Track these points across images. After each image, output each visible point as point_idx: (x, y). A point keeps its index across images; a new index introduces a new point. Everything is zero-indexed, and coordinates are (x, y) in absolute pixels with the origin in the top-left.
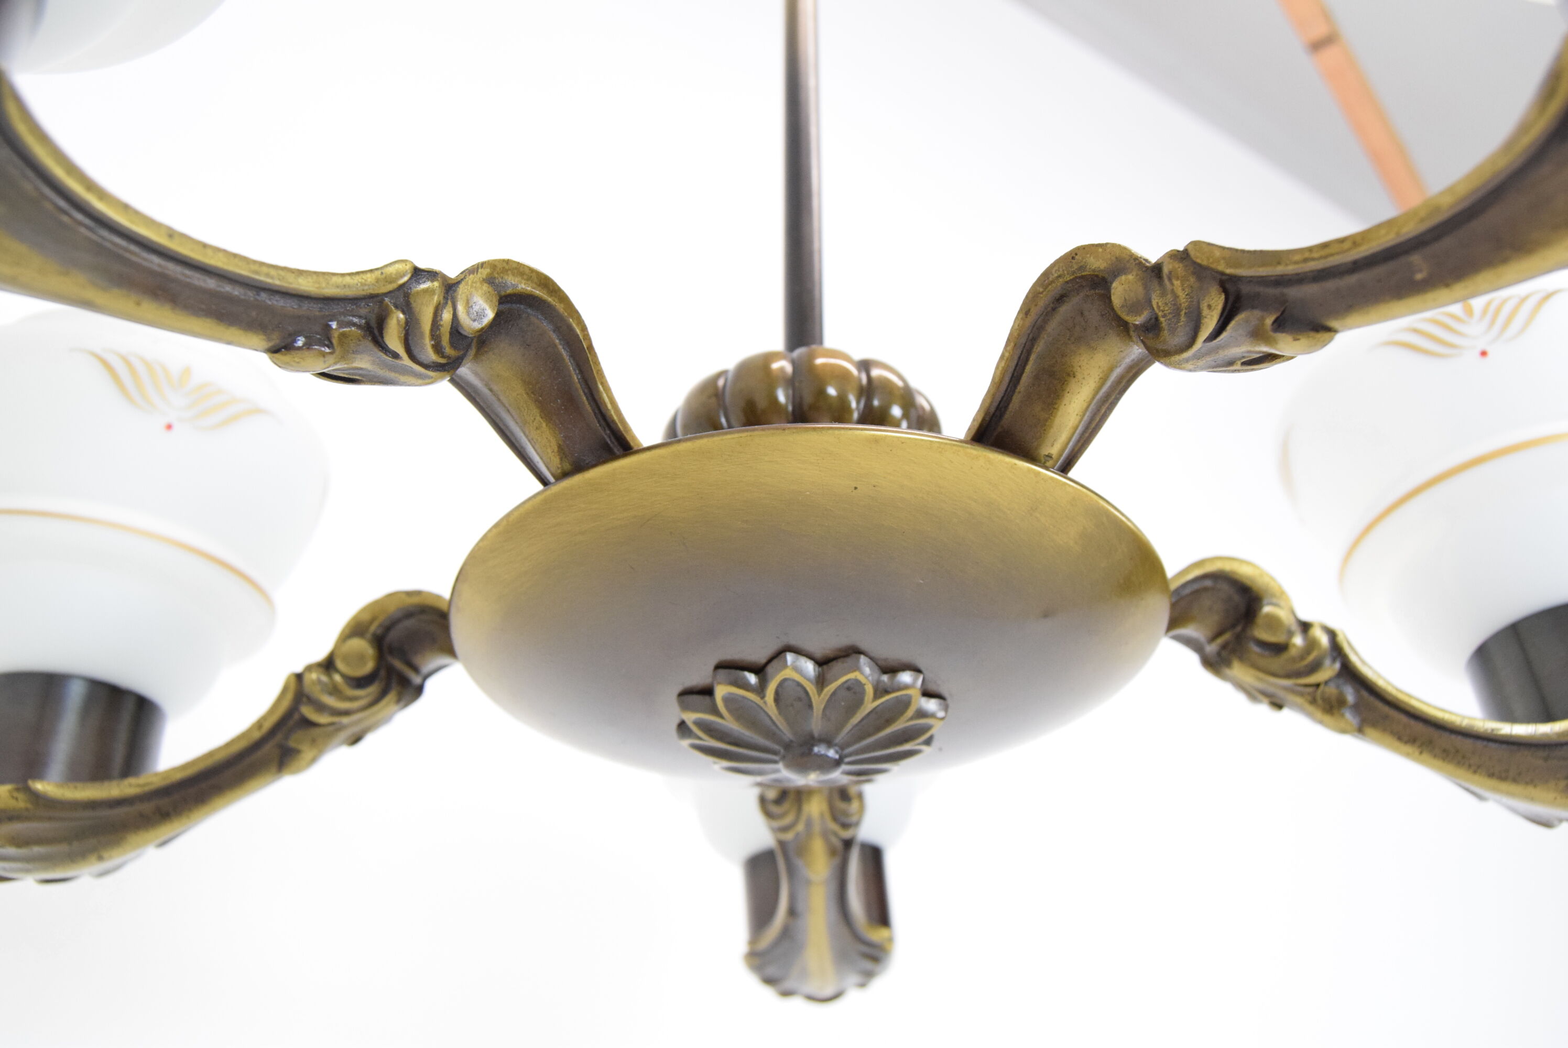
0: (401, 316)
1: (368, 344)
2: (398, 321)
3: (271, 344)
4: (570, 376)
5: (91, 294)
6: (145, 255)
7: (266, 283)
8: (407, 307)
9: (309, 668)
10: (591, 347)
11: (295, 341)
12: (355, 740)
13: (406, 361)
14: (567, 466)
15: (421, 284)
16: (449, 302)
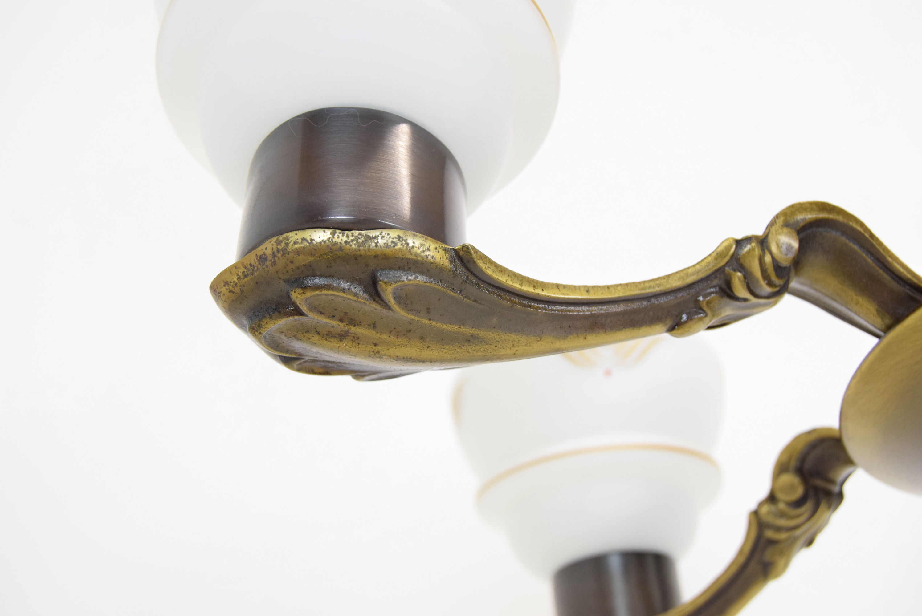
0: (739, 274)
1: (726, 300)
2: (739, 279)
3: (667, 327)
4: (865, 260)
5: (558, 344)
6: (578, 308)
7: (652, 293)
8: (741, 267)
9: (761, 504)
10: (872, 235)
11: (681, 318)
12: (810, 542)
13: (753, 300)
14: (888, 321)
15: (744, 249)
16: (766, 252)
